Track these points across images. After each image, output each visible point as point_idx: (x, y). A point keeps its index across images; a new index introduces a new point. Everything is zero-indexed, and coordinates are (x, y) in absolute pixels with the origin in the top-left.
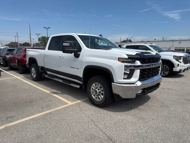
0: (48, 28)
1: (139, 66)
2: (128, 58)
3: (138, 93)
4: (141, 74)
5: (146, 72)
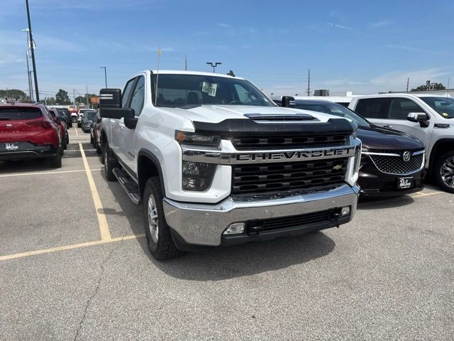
0: (216, 64)
1: (226, 156)
2: (194, 131)
3: (228, 232)
4: (239, 178)
5: (261, 174)
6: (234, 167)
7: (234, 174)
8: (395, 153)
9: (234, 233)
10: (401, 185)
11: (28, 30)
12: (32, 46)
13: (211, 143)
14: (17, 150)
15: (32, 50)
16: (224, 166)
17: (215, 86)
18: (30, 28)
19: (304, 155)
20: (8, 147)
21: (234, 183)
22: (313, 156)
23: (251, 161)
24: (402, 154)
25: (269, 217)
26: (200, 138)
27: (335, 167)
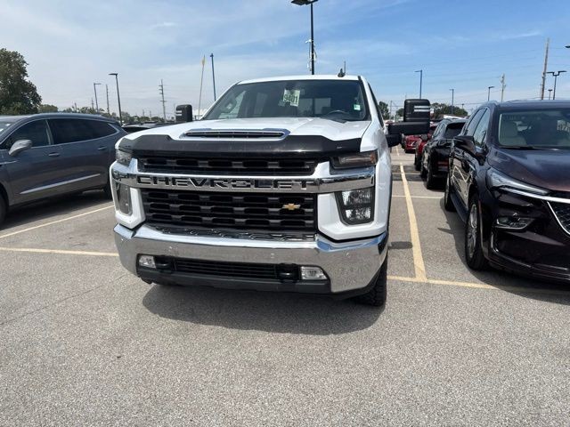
3: (143, 264)
4: (149, 204)
6: (142, 191)
7: (144, 198)
11: (310, 41)
12: (313, 58)
15: (313, 62)
16: (131, 189)
17: (297, 93)
18: (312, 39)
19: (220, 184)
21: (146, 209)
27: (286, 206)
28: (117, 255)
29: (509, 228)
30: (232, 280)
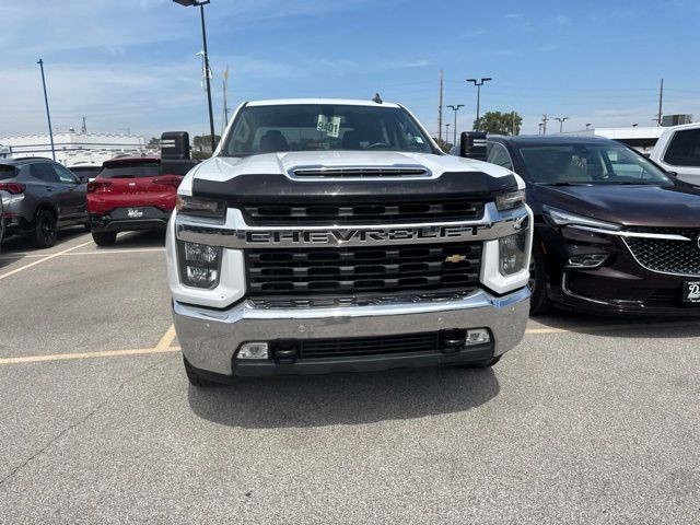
0: (483, 80)
2: (191, 194)
3: (244, 355)
4: (259, 270)
5: (298, 266)
6: (247, 252)
7: (248, 263)
8: (680, 234)
9: (254, 357)
10: (691, 295)
11: (203, 53)
12: (208, 75)
13: (213, 213)
14: (140, 218)
15: (208, 79)
16: (229, 250)
17: (337, 121)
18: (205, 50)
19: (373, 236)
20: (131, 214)
21: (249, 278)
22: (392, 237)
23: (271, 244)
24: (695, 237)
25: (306, 337)
26: (198, 205)
27: (450, 259)
28: (179, 348)
29: (582, 266)
30: (383, 358)
